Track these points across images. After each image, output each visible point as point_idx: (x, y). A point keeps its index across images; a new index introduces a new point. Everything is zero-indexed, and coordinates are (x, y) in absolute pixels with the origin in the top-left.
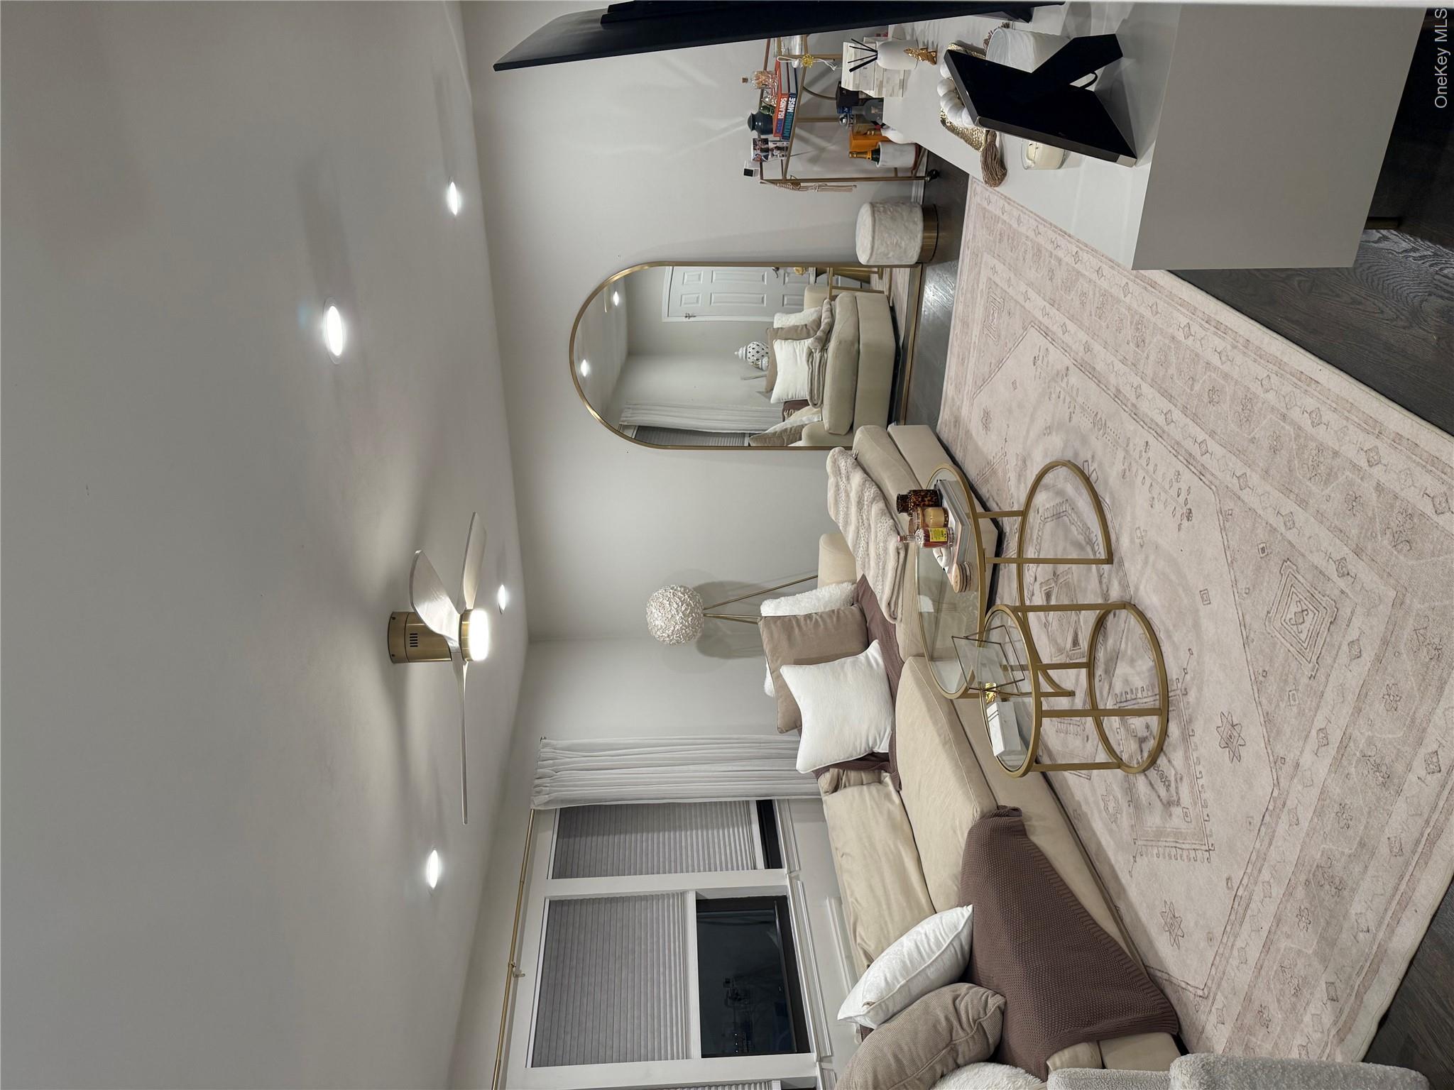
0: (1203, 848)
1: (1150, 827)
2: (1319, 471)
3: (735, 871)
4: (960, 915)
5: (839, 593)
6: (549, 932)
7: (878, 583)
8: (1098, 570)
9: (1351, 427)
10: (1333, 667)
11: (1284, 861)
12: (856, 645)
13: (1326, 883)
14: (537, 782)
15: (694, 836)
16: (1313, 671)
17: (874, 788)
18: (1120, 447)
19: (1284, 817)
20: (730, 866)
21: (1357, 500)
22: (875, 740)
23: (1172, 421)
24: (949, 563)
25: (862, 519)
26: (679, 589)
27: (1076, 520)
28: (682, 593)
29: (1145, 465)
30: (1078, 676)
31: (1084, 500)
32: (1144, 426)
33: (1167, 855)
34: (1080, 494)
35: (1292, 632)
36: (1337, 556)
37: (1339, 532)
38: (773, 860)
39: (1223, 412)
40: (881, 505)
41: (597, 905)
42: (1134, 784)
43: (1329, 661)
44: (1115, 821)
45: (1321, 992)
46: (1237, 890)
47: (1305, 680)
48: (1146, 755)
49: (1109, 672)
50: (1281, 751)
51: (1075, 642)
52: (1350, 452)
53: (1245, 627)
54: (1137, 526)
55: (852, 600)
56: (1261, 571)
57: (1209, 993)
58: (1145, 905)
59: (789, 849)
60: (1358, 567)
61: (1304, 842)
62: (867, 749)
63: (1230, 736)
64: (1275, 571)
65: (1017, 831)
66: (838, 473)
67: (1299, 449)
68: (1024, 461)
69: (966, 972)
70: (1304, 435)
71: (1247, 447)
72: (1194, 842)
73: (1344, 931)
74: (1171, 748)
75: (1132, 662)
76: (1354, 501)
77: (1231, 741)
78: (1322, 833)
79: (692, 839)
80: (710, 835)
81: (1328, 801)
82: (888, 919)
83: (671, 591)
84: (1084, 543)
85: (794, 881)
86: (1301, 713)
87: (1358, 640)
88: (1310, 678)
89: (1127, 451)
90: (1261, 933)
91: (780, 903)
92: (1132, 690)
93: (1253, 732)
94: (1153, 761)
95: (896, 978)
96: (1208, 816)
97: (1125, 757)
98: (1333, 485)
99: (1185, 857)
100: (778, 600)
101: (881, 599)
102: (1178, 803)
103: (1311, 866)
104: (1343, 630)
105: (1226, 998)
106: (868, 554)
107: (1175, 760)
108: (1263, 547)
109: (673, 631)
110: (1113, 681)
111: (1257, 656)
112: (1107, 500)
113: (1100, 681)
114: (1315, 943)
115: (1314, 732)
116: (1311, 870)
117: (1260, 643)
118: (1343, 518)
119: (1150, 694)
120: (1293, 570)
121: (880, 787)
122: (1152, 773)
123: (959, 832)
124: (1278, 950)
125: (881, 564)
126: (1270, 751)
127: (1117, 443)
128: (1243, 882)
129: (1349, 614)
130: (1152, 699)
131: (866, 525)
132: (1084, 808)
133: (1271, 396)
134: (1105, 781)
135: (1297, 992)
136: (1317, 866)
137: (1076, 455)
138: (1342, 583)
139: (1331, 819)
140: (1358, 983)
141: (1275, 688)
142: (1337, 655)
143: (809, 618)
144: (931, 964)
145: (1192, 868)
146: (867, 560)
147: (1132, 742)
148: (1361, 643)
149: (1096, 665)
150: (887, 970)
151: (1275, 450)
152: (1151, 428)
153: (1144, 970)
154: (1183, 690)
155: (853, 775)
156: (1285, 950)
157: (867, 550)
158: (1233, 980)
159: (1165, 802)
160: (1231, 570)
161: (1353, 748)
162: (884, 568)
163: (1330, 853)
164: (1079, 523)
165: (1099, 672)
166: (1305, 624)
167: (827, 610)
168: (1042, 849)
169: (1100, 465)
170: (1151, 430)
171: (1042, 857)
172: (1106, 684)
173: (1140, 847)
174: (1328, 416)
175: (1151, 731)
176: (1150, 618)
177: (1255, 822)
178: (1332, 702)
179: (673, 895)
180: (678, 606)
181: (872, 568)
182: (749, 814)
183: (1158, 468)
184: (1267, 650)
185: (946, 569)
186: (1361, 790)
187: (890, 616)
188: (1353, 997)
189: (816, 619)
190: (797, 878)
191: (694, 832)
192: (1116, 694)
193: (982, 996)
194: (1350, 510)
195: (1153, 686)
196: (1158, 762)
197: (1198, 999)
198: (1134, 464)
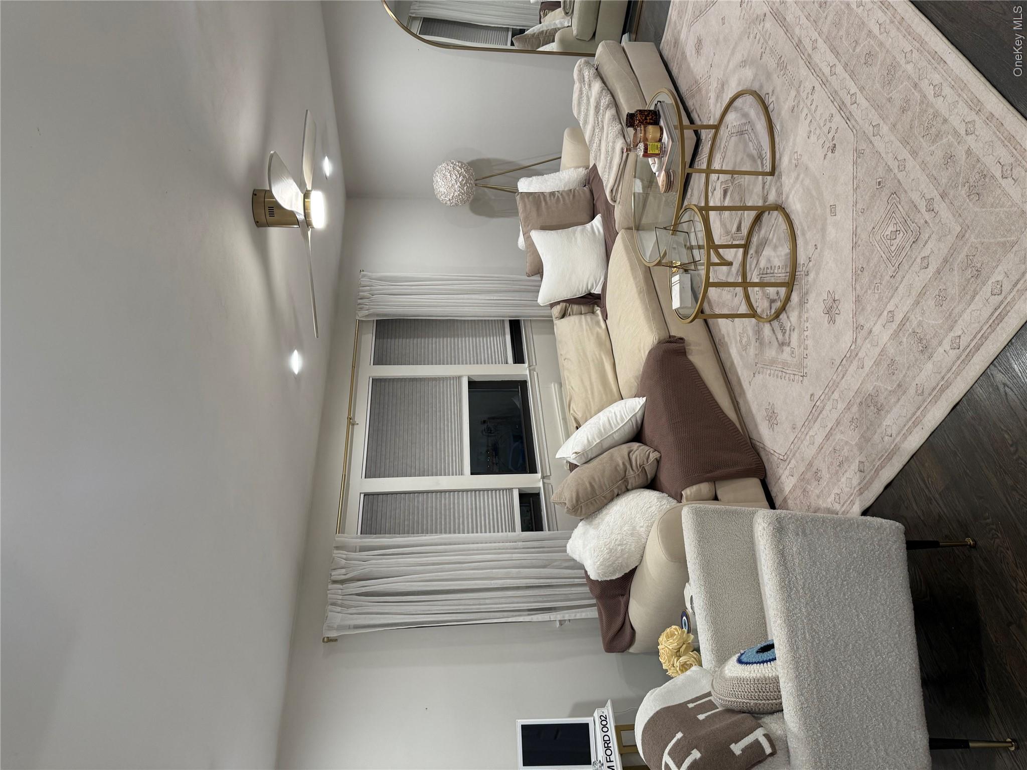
0: (800, 374)
1: (768, 357)
2: (931, 132)
3: (494, 365)
4: (637, 403)
5: (576, 176)
6: (373, 397)
7: (605, 173)
8: (763, 179)
9: (961, 103)
10: (907, 272)
11: (849, 389)
12: (585, 216)
13: (872, 405)
14: (360, 301)
15: (467, 342)
16: (894, 272)
17: (589, 317)
18: (794, 87)
19: (855, 363)
20: (490, 361)
21: (951, 158)
22: (593, 285)
23: (835, 74)
24: (660, 169)
25: (598, 121)
26: (457, 164)
27: (754, 138)
28: (459, 167)
29: (809, 104)
30: (737, 252)
31: (761, 124)
32: (814, 73)
33: (775, 375)
34: (759, 119)
35: (887, 244)
36: (928, 196)
37: (934, 179)
38: (519, 358)
39: (873, 73)
40: (613, 111)
41: (404, 382)
42: (762, 329)
43: (907, 267)
44: (746, 350)
45: (855, 466)
46: (816, 402)
47: (887, 278)
48: (773, 311)
49: (758, 253)
50: (862, 321)
51: (739, 229)
52: (955, 122)
53: (856, 235)
54: (796, 151)
55: (584, 182)
56: (875, 198)
57: (787, 458)
58: (756, 403)
59: (530, 353)
60: (942, 207)
61: (864, 379)
62: (587, 291)
63: (831, 307)
64: (884, 200)
65: (681, 353)
66: (582, 81)
67: (920, 112)
68: (723, 86)
69: (638, 436)
70: (927, 102)
71: (884, 104)
72: (794, 370)
73: (877, 434)
74: (790, 309)
75: (775, 248)
76: (949, 158)
77: (831, 311)
78: (877, 375)
79: (466, 343)
80: (478, 341)
81: (885, 357)
82: (591, 400)
83: (452, 165)
84: (756, 157)
85: (532, 372)
86: (880, 299)
87: (928, 256)
88: (891, 277)
89: (798, 92)
90: (826, 429)
91: (523, 384)
92: (771, 267)
93: (847, 307)
94: (777, 316)
95: (594, 438)
96: (807, 355)
97: (759, 311)
98: (937, 144)
99: (787, 378)
100: (531, 179)
101: (606, 186)
102: (789, 344)
103: (865, 395)
104: (920, 249)
105: (797, 462)
106: (600, 150)
107: (792, 317)
108: (880, 181)
109: (453, 196)
110: (760, 259)
111: (860, 257)
112: (778, 127)
113: (751, 258)
114: (857, 439)
115: (885, 313)
116: (864, 397)
117: (864, 248)
118: (939, 170)
119: (783, 271)
120: (897, 202)
121: (593, 316)
122: (775, 324)
123: (642, 351)
124: (835, 439)
125: (609, 159)
126: (855, 320)
127: (792, 83)
128: (821, 398)
129: (927, 238)
130: (784, 275)
131: (600, 126)
132: (726, 339)
133: (909, 67)
134: (743, 324)
135: (841, 464)
136: (869, 395)
137: (761, 87)
138: (927, 216)
139: (884, 368)
140: (878, 464)
141: (867, 280)
142: (912, 265)
143: (553, 194)
144: (617, 431)
145: (790, 385)
146: (598, 154)
147: (765, 301)
148: (930, 259)
149: (750, 247)
150: (589, 433)
151: (903, 110)
152: (818, 76)
153: (749, 441)
154: (806, 272)
155: (575, 307)
156: (838, 440)
157: (600, 146)
158: (803, 453)
159: (780, 342)
160: (855, 194)
161: (908, 327)
162: (611, 162)
163: (878, 388)
164: (755, 141)
165: (752, 251)
166: (896, 240)
167: (566, 189)
168: (694, 364)
169: (777, 98)
170: (818, 78)
171: (695, 370)
172: (754, 260)
173: (759, 368)
174: (947, 90)
175: (780, 296)
176: (793, 219)
177: (836, 363)
178: (902, 295)
179: (453, 378)
180: (457, 177)
181: (602, 161)
182: (504, 328)
183: (818, 108)
184: (867, 254)
185: (657, 174)
186: (907, 353)
187: (612, 199)
188: (873, 472)
189: (558, 196)
190: (534, 370)
191: (467, 338)
192: (760, 268)
193: (646, 452)
194: (945, 165)
195: (786, 266)
196: (781, 317)
197: (779, 460)
198: (801, 103)
